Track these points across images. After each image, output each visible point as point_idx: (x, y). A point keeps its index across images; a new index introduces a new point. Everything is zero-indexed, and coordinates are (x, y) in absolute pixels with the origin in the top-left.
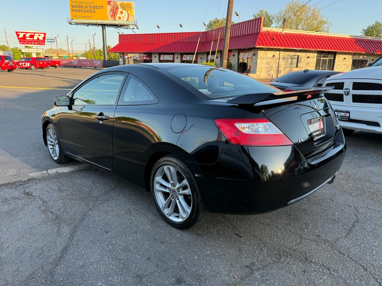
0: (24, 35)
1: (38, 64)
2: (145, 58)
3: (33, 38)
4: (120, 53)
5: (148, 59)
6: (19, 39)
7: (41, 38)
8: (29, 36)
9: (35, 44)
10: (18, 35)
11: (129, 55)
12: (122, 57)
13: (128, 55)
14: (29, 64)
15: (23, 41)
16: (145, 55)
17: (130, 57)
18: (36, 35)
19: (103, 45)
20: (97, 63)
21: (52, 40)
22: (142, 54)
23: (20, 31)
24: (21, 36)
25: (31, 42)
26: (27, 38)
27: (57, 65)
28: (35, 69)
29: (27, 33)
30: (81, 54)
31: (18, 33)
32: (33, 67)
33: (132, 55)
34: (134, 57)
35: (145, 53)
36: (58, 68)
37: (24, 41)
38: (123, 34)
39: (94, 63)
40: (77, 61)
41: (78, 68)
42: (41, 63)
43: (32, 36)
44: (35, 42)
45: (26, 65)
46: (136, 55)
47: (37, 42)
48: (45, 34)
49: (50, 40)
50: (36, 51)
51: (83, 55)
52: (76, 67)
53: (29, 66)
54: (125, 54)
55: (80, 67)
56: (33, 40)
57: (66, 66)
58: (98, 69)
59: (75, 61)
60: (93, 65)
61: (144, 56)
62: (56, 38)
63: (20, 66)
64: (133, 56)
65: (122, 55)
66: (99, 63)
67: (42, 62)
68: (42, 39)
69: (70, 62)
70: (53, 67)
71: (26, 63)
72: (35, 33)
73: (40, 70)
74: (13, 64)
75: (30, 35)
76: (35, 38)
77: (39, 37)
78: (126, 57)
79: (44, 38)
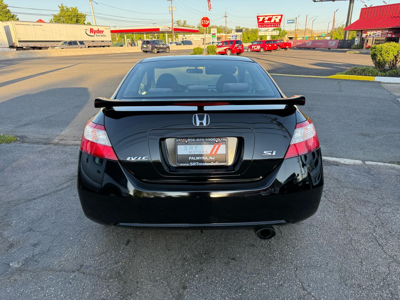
0: (264, 19)
1: (267, 47)
2: (389, 35)
3: (271, 21)
4: (358, 31)
5: (394, 36)
6: (258, 22)
7: (277, 20)
8: (267, 19)
9: (271, 27)
10: (258, 19)
11: (369, 33)
12: (360, 36)
13: (367, 32)
14: (259, 46)
15: (261, 25)
16: (391, 32)
17: (368, 35)
18: (274, 17)
19: (346, 22)
20: (332, 44)
21: (292, 21)
22: (386, 30)
23: (261, 15)
24: (261, 20)
25: (268, 25)
26: (265, 22)
27: (287, 47)
28: (264, 51)
29: (266, 16)
30: (326, 34)
31: (259, 17)
32: (262, 50)
33: (373, 32)
34: (375, 35)
35: (390, 30)
36: (289, 50)
37: (263, 25)
38: (372, 6)
39: (329, 43)
40: (311, 42)
41: (311, 50)
42: (270, 46)
43: (270, 19)
44: (271, 24)
45: (257, 48)
46: (377, 32)
47: (274, 24)
48: (282, 16)
49: (291, 21)
50: (270, 33)
51: (328, 35)
52: (309, 49)
53: (259, 48)
54: (363, 31)
55: (314, 48)
56: (270, 23)
57: (299, 48)
58: (331, 50)
59: (309, 43)
60: (327, 46)
61: (388, 33)
62: (296, 18)
63: (252, 49)
64: (373, 34)
65: (360, 33)
66: (334, 43)
67: (271, 44)
68: (279, 21)
69: (304, 43)
70: (284, 49)
71: (257, 46)
72: (273, 16)
73: (268, 53)
74: (241, 48)
75: (269, 18)
76: (273, 21)
77: (276, 19)
78: (364, 35)
79: (280, 20)
